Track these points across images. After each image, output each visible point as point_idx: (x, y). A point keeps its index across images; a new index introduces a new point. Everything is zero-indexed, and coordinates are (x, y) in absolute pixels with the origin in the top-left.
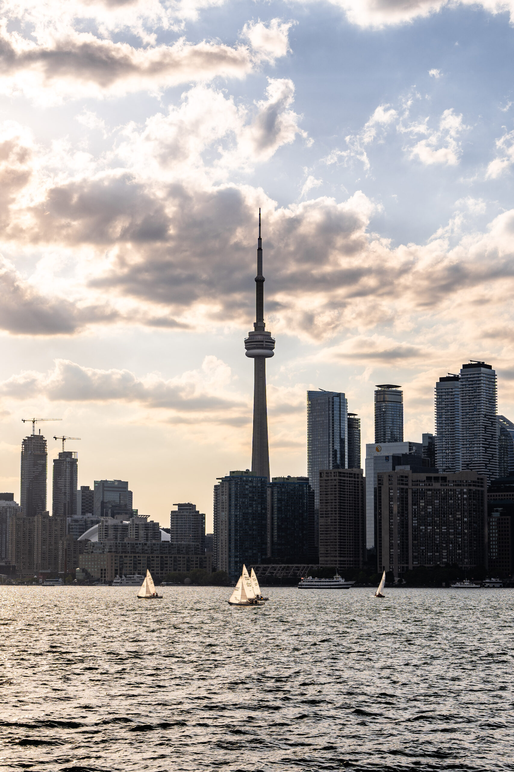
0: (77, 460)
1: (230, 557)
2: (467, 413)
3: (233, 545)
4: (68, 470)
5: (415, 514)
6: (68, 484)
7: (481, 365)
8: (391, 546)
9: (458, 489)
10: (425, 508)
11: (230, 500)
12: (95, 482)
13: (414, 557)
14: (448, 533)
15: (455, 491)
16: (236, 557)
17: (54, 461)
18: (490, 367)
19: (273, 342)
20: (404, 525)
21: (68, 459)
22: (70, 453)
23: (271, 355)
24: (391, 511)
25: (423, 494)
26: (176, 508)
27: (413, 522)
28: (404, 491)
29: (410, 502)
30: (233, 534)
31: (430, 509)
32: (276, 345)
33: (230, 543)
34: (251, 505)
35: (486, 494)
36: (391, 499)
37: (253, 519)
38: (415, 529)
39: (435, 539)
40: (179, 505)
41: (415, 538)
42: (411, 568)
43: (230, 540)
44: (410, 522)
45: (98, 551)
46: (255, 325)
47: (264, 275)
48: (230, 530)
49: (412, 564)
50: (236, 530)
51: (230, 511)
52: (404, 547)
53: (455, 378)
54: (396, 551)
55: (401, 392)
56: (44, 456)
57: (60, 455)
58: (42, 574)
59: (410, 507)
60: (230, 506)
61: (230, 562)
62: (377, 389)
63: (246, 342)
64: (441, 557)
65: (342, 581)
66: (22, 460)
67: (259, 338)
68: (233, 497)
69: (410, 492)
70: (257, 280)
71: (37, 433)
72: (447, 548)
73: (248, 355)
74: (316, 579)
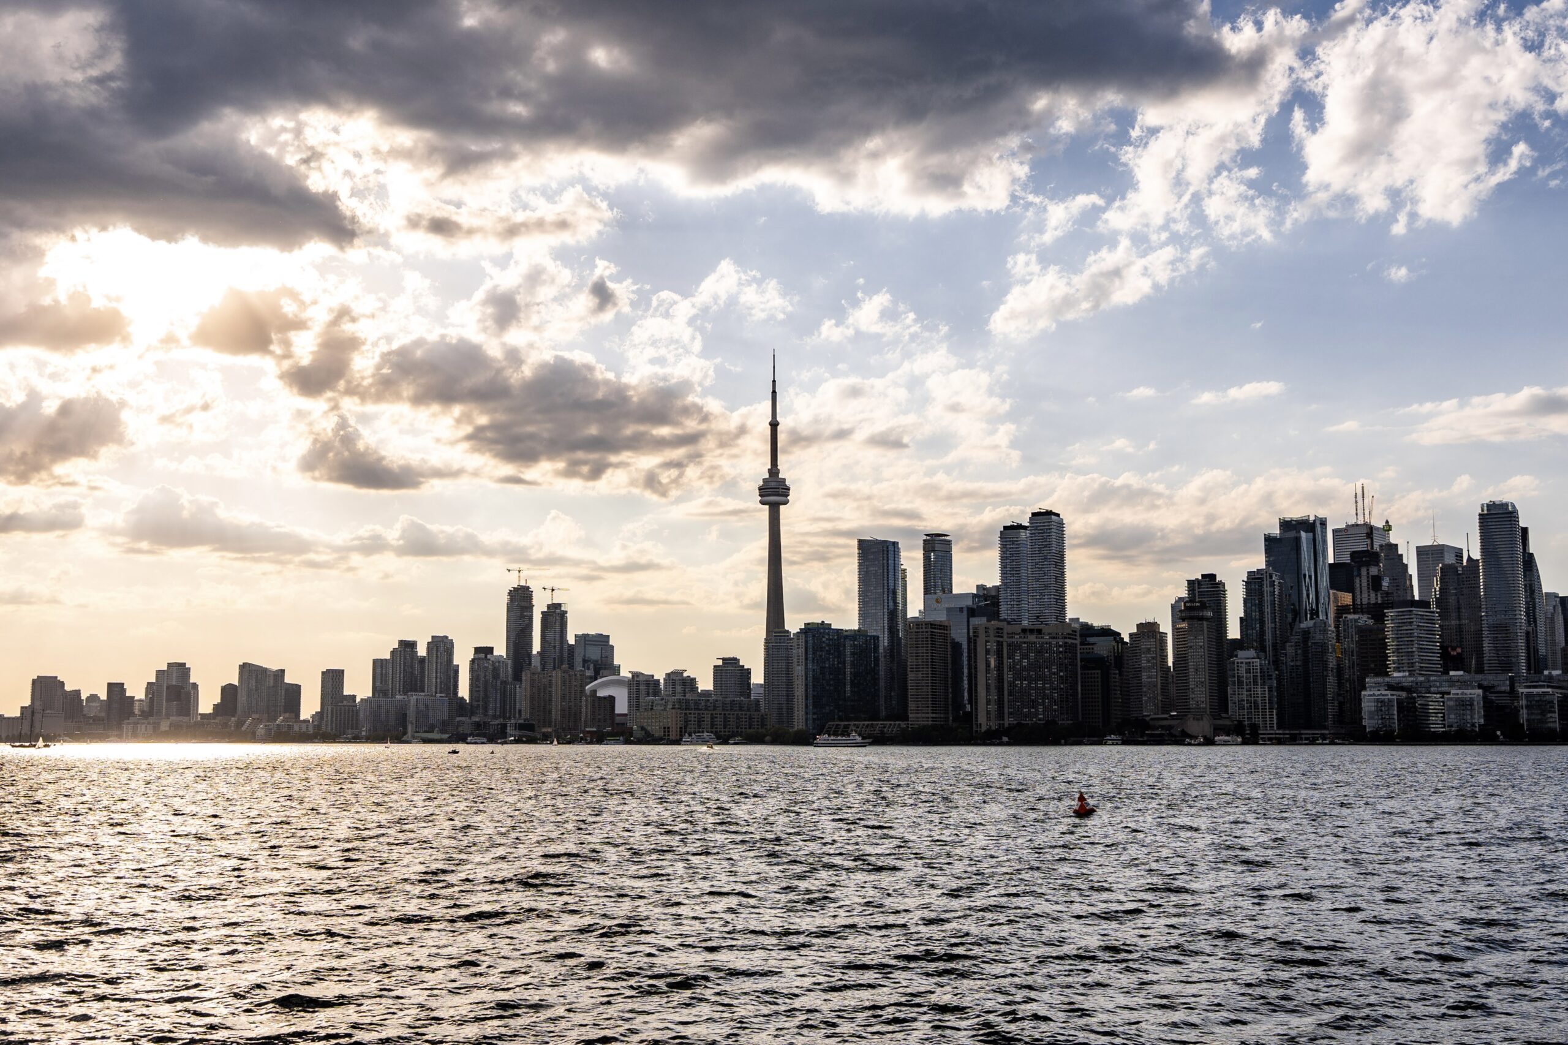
0: (566, 612)
1: (807, 714)
2: (1037, 563)
3: (810, 701)
4: (558, 623)
5: (1010, 669)
6: (558, 635)
7: (1049, 513)
8: (988, 702)
9: (1054, 642)
10: (1020, 661)
11: (806, 653)
12: (576, 636)
13: (1010, 713)
14: (1044, 688)
15: (1050, 643)
16: (814, 714)
17: (543, 613)
18: (1058, 515)
19: (789, 489)
20: (1000, 679)
21: (558, 611)
22: (559, 605)
23: (786, 503)
24: (988, 665)
25: (1018, 647)
26: (720, 663)
27: (1008, 676)
28: (1000, 644)
29: (1005, 655)
30: (810, 690)
31: (1025, 662)
32: (791, 492)
33: (807, 699)
34: (828, 659)
35: (1079, 647)
36: (987, 652)
37: (830, 674)
38: (1011, 684)
39: (1030, 695)
40: (724, 659)
41: (1010, 694)
42: (1006, 725)
43: (807, 696)
44: (1005, 677)
45: (659, 708)
46: (770, 471)
47: (778, 419)
48: (806, 685)
49: (1008, 721)
50: (814, 686)
51: (806, 665)
52: (1000, 703)
53: (1020, 527)
54: (993, 707)
55: (950, 541)
56: (531, 607)
57: (549, 606)
58: (589, 732)
59: (1005, 661)
60: (806, 659)
61: (807, 719)
62: (925, 538)
63: (760, 489)
64: (1036, 714)
65: (859, 739)
66: (508, 611)
67: (773, 484)
68: (810, 650)
69: (1005, 644)
70: (771, 424)
71: (523, 583)
72: (1043, 703)
73: (762, 503)
74: (832, 737)
